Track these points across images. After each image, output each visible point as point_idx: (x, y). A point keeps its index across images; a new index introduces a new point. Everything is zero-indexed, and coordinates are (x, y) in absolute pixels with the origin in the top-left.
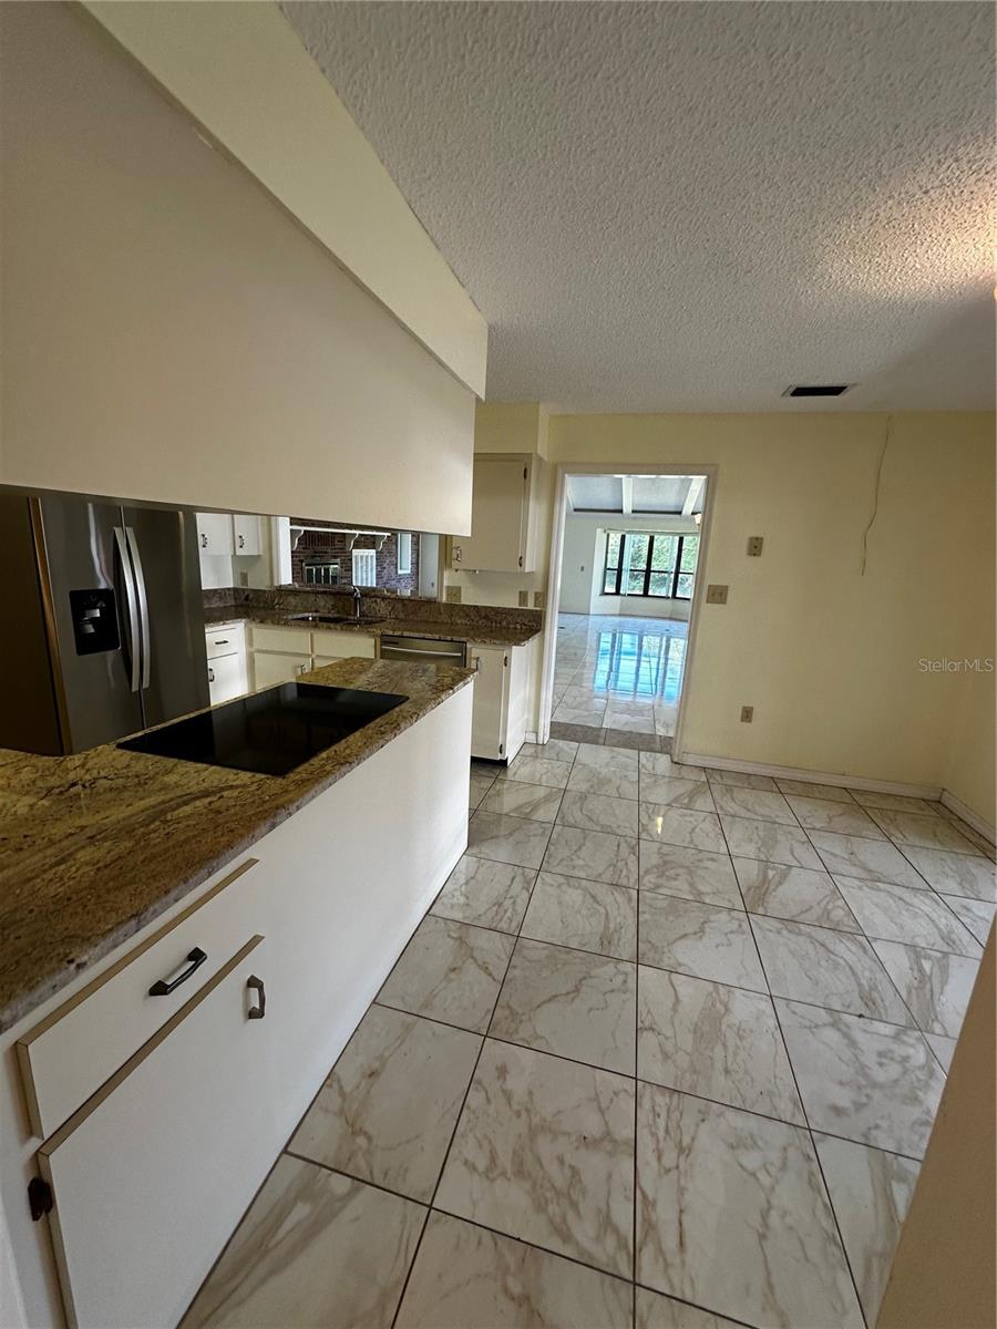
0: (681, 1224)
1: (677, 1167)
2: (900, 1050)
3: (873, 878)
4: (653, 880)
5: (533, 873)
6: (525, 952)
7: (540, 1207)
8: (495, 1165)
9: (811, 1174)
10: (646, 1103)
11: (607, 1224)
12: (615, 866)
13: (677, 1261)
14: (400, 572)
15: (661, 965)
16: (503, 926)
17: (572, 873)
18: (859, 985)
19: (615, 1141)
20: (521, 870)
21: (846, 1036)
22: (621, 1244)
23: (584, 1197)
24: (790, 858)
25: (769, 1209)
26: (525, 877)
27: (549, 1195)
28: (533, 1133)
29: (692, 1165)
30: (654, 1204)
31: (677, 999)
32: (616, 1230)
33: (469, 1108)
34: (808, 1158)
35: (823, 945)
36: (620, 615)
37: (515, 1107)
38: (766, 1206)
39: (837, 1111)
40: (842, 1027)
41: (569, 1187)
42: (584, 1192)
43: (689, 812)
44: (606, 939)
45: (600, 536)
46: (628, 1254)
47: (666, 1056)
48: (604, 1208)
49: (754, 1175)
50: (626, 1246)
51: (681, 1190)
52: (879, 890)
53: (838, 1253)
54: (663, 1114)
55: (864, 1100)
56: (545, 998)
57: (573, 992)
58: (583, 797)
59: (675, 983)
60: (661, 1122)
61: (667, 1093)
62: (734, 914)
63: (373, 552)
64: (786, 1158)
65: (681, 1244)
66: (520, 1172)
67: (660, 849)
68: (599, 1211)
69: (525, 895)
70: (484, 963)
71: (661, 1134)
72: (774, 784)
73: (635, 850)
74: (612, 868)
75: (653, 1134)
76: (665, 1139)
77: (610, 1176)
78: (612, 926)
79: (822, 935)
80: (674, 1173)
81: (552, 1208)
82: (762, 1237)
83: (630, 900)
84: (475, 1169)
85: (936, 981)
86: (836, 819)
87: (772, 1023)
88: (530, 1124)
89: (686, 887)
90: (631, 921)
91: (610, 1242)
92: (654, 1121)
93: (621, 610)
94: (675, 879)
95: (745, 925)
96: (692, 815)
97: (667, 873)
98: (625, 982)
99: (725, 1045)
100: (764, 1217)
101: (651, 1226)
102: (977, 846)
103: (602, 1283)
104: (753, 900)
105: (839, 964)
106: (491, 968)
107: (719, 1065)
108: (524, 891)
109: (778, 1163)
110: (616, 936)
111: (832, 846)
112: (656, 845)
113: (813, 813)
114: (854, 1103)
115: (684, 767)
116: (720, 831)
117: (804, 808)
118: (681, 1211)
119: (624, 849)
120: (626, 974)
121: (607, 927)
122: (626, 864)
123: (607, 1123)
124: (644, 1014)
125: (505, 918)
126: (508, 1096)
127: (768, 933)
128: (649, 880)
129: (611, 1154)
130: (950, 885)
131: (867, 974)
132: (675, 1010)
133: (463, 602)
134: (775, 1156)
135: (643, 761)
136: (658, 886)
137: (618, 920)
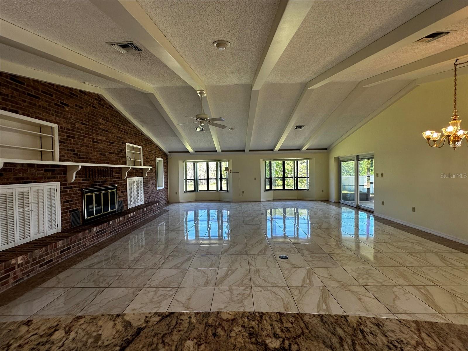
14: (158, 188)
36: (273, 200)
45: (262, 163)
63: (141, 179)
93: (273, 197)
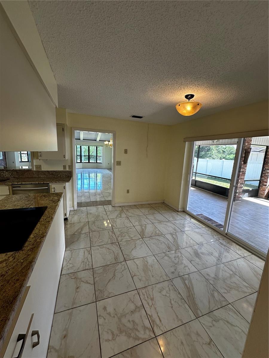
0: (158, 316)
1: (153, 304)
2: (177, 255)
3: (160, 222)
4: (120, 238)
5: (89, 249)
6: (97, 272)
7: (129, 336)
8: (114, 335)
9: (174, 288)
10: (141, 294)
11: (145, 328)
12: (110, 238)
13: (161, 325)
15: (131, 259)
16: (87, 267)
17: (100, 244)
18: (166, 245)
19: (139, 307)
20: (85, 249)
21: (168, 257)
22: (150, 330)
23: (138, 326)
24: (145, 223)
25: (171, 300)
26: (87, 251)
27: (130, 332)
28: (120, 319)
29: (155, 301)
30: (152, 316)
31: (137, 265)
32: (147, 328)
33: (100, 325)
34: (172, 285)
35: (158, 239)
36: (83, 168)
37: (112, 316)
38: (170, 300)
39: (173, 273)
40: (167, 255)
41: (134, 326)
42: (137, 325)
43: (121, 218)
44: (116, 259)
46: (152, 332)
47: (140, 280)
48: (143, 325)
49: (166, 295)
50: (151, 330)
51: (155, 309)
52: (162, 224)
53: (184, 301)
54: (145, 294)
55: (176, 268)
56: (108, 282)
57: (114, 276)
58: (94, 222)
59: (135, 262)
60: (146, 296)
61: (144, 288)
62: (140, 240)
64: (169, 288)
65: (160, 320)
66: (121, 331)
67: (119, 230)
68: (142, 326)
69: (90, 256)
70: (86, 281)
71: (147, 299)
72: (136, 206)
73: (113, 232)
74: (109, 239)
75: (145, 300)
76: (148, 299)
77: (141, 316)
78: (116, 254)
79: (157, 237)
80: (153, 306)
81: (132, 335)
82: (172, 307)
83: (117, 246)
84: (110, 340)
85: (176, 239)
86: (150, 211)
87: (156, 261)
88: (118, 317)
89: (128, 237)
90: (120, 251)
91: (147, 332)
92: (144, 297)
93: (83, 166)
94: (125, 236)
95: (143, 241)
96: (122, 219)
97: (123, 236)
98: (125, 267)
99: (150, 271)
100: (171, 302)
101: (153, 321)
102: (172, 210)
103: (150, 343)
104: (142, 235)
105: (162, 242)
106: (89, 281)
107: (151, 276)
108: (89, 255)
109: (168, 290)
110: (118, 256)
111: (151, 217)
112: (118, 229)
113: (145, 211)
114: (174, 269)
115: (116, 207)
116: (129, 221)
117: (143, 210)
118: (157, 313)
119: (110, 233)
120: (124, 265)
121: (115, 255)
122: (112, 237)
123: (135, 304)
124: (132, 272)
125: (87, 265)
126: (109, 314)
127: (148, 241)
128: (119, 239)
129: (139, 311)
130: (171, 219)
131: (167, 242)
132: (138, 268)
133: (43, 170)
134: (167, 289)
135: (105, 208)
136: (122, 239)
137: (117, 252)
